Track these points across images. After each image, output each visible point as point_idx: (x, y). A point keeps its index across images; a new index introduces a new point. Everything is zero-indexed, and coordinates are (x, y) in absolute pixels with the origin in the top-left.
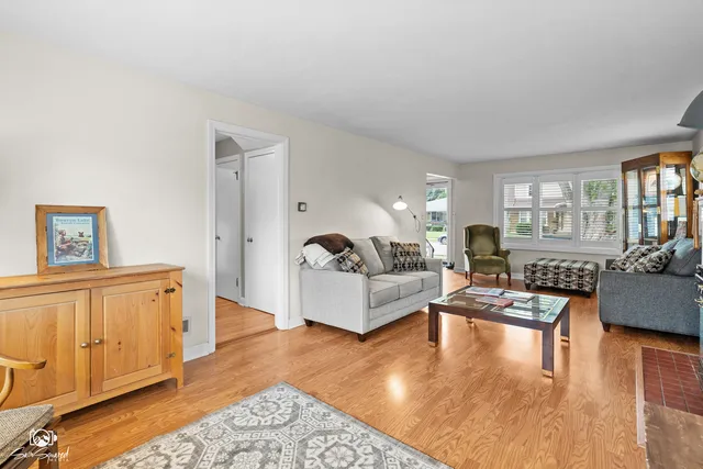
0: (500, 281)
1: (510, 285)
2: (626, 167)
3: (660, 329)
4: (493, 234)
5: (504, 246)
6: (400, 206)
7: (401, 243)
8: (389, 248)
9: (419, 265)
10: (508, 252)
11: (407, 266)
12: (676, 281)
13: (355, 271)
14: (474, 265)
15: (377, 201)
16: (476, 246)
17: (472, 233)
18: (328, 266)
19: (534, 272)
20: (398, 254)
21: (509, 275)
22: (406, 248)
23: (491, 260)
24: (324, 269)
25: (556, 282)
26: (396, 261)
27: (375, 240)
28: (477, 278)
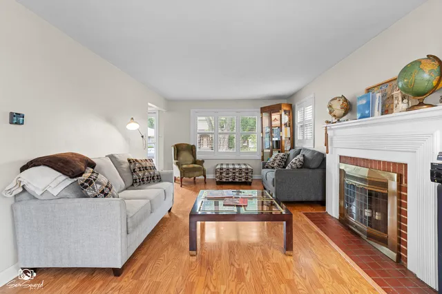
0: (197, 181)
1: (205, 183)
2: (263, 110)
3: (304, 200)
4: (192, 150)
5: (199, 157)
6: (133, 126)
7: (138, 159)
8: (127, 164)
9: (155, 178)
10: (203, 161)
11: (145, 179)
12: (310, 171)
13: (106, 195)
14: (184, 172)
15: (110, 120)
16: (181, 158)
17: (179, 149)
18: (65, 193)
19: (221, 173)
20: (137, 170)
21: (205, 176)
22: (144, 164)
23: (194, 168)
24: (60, 197)
25: (234, 179)
26: (135, 176)
27: (112, 157)
28: (186, 181)
